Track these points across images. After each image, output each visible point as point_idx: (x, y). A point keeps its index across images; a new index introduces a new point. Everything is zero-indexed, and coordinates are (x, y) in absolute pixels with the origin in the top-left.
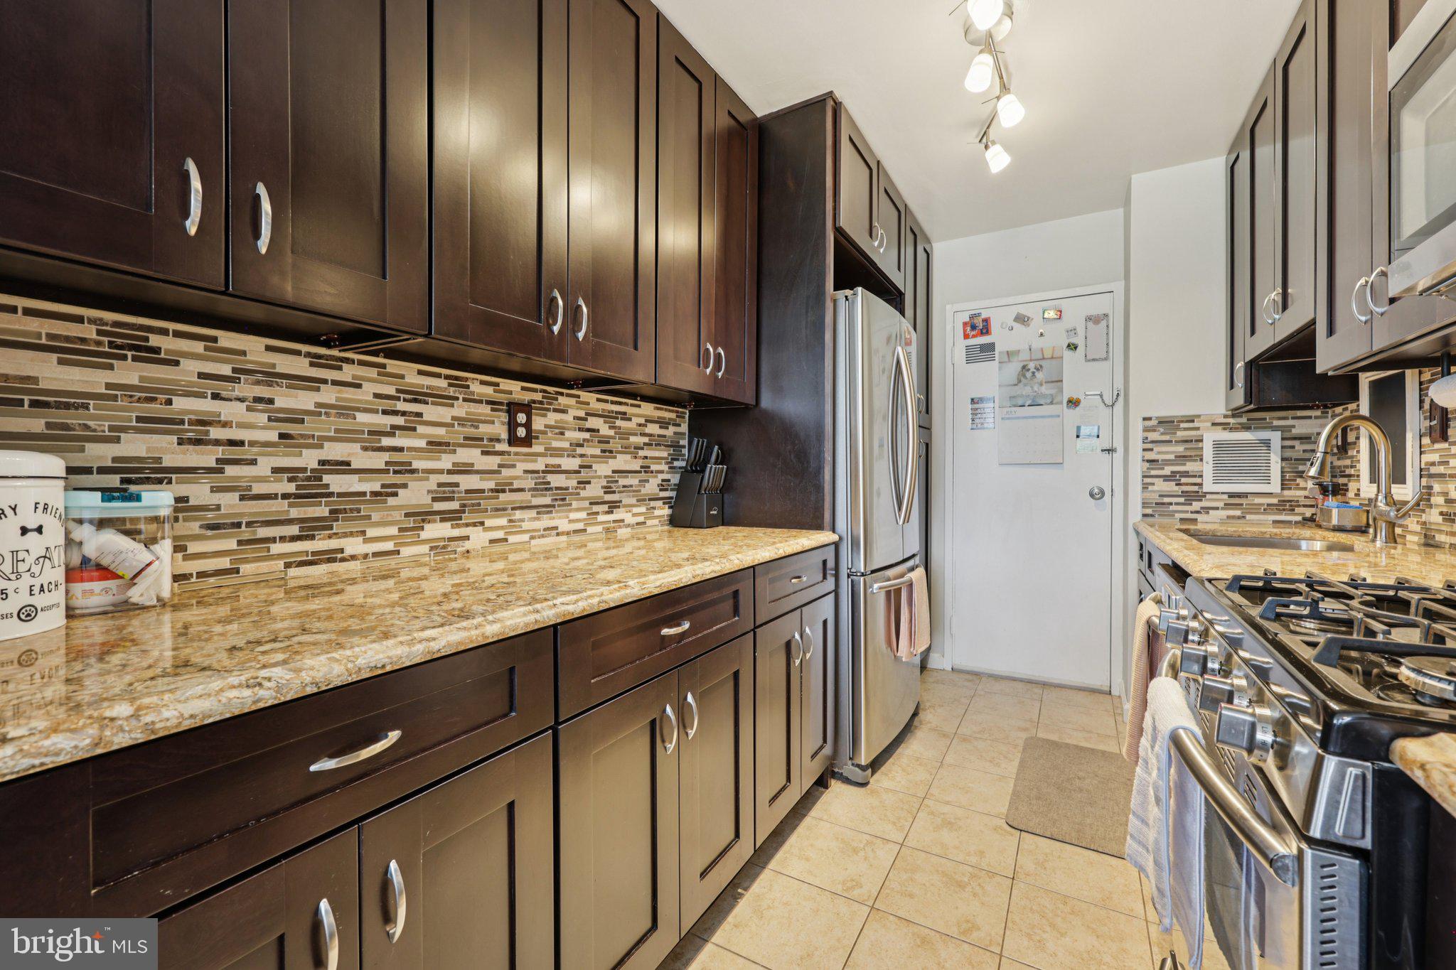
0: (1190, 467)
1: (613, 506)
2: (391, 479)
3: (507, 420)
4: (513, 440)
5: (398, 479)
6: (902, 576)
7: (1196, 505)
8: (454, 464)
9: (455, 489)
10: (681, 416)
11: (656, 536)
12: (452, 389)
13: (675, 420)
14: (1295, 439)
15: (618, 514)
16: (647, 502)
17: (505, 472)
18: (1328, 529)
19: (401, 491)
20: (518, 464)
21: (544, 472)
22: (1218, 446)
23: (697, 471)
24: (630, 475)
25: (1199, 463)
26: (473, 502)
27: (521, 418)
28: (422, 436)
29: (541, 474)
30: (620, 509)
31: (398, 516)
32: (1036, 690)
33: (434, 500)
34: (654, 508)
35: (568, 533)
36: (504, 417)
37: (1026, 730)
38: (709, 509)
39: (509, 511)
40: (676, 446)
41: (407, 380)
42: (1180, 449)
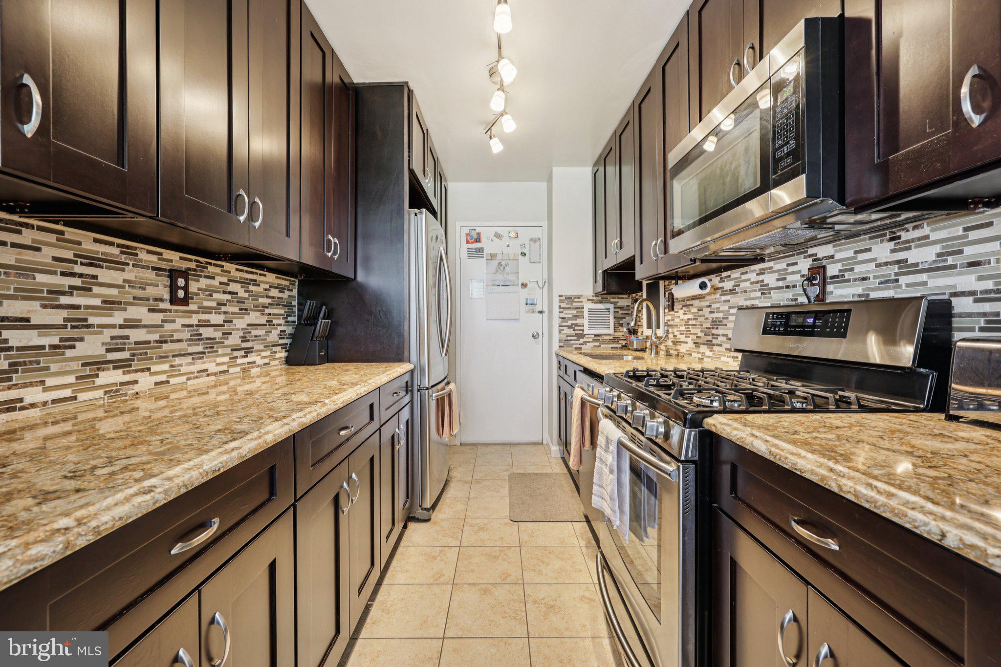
0: (579, 321)
1: (248, 351)
2: (69, 333)
3: (168, 284)
4: (174, 300)
5: (76, 333)
6: (443, 389)
7: (582, 341)
8: (125, 320)
9: (126, 341)
10: (293, 284)
11: (277, 373)
12: (123, 256)
13: (289, 287)
14: (618, 308)
15: (252, 358)
16: (271, 348)
17: (168, 326)
18: (632, 350)
19: (77, 344)
20: (178, 320)
21: (197, 326)
22: (591, 311)
23: (311, 325)
24: (259, 327)
25: (582, 319)
26: (141, 351)
27: (181, 282)
28: (96, 296)
29: (195, 328)
30: (253, 354)
31: (76, 366)
32: (507, 448)
33: (108, 350)
34: (275, 352)
35: (215, 374)
36: (167, 281)
37: (507, 470)
38: (319, 352)
39: (171, 358)
40: (289, 306)
41: (84, 246)
42: (574, 312)
